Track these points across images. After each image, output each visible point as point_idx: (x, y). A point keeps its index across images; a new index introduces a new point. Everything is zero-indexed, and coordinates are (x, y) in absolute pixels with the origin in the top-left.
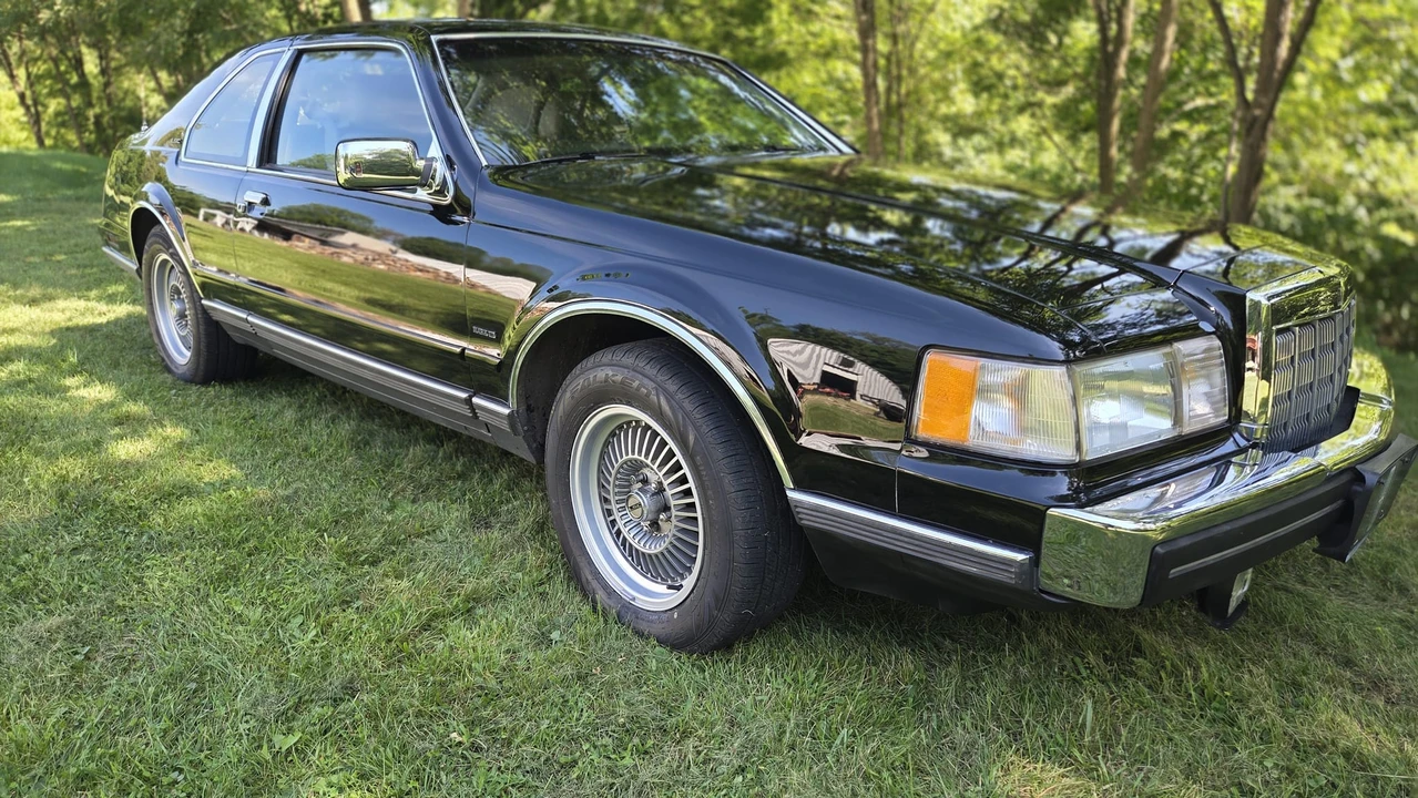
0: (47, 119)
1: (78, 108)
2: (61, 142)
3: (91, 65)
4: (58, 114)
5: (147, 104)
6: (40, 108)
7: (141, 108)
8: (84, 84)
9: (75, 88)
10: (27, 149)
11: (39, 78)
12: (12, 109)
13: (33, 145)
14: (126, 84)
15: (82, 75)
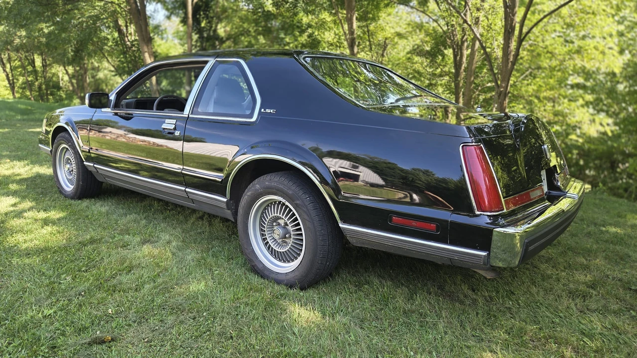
0: (18, 85)
1: (32, 81)
2: (23, 96)
3: (38, 62)
4: (23, 83)
5: (62, 80)
6: (15, 81)
7: (59, 82)
8: (35, 72)
9: (31, 72)
10: (8, 99)
11: (16, 68)
12: (4, 81)
13: (11, 97)
14: (53, 71)
15: (34, 67)
